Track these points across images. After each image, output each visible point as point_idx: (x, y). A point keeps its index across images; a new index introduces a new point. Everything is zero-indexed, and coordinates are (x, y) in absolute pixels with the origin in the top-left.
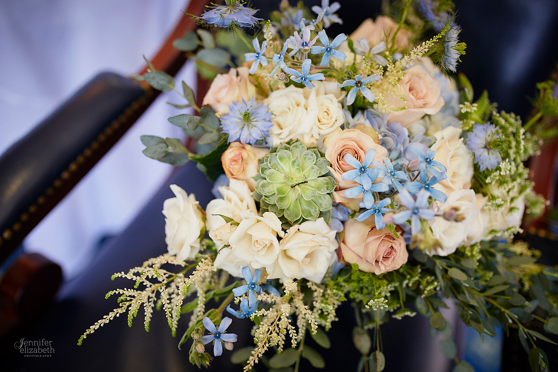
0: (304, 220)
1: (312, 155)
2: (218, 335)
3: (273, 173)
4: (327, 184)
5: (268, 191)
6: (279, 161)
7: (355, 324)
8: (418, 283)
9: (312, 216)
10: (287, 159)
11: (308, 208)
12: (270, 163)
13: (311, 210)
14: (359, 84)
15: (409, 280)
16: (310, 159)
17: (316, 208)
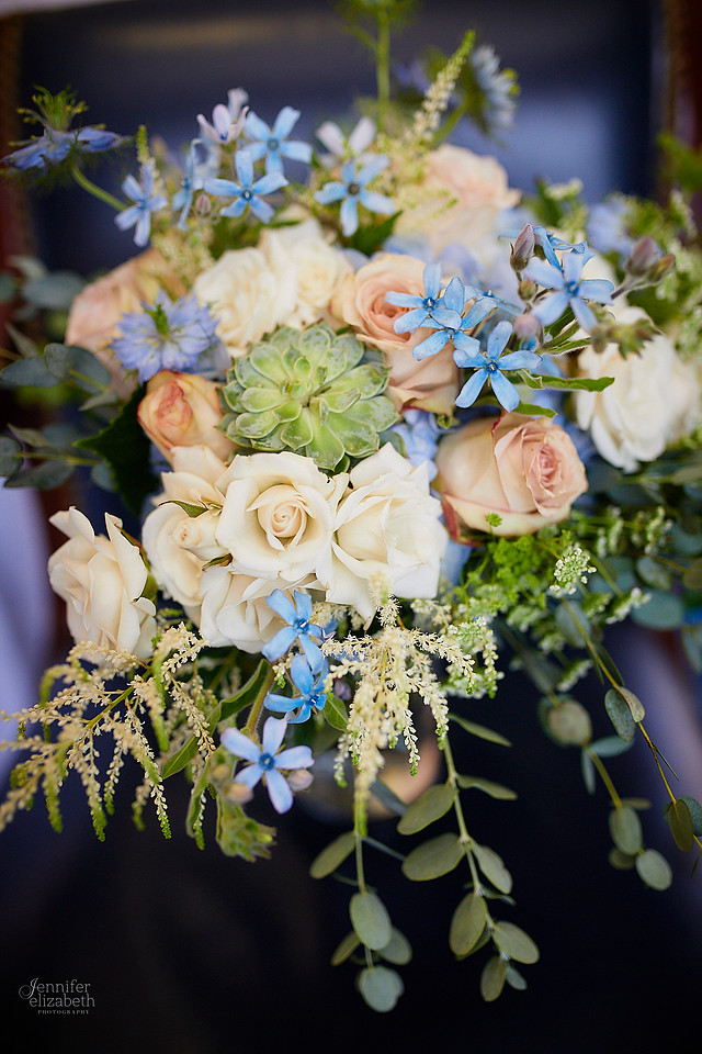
0: (355, 461)
1: (318, 334)
2: (267, 761)
3: (255, 394)
4: (370, 374)
5: (257, 429)
6: (257, 368)
7: (538, 695)
8: (625, 534)
9: (365, 444)
10: (272, 360)
11: (352, 433)
12: (241, 377)
13: (359, 435)
14: (353, 189)
15: (606, 535)
16: (318, 343)
17: (367, 428)
